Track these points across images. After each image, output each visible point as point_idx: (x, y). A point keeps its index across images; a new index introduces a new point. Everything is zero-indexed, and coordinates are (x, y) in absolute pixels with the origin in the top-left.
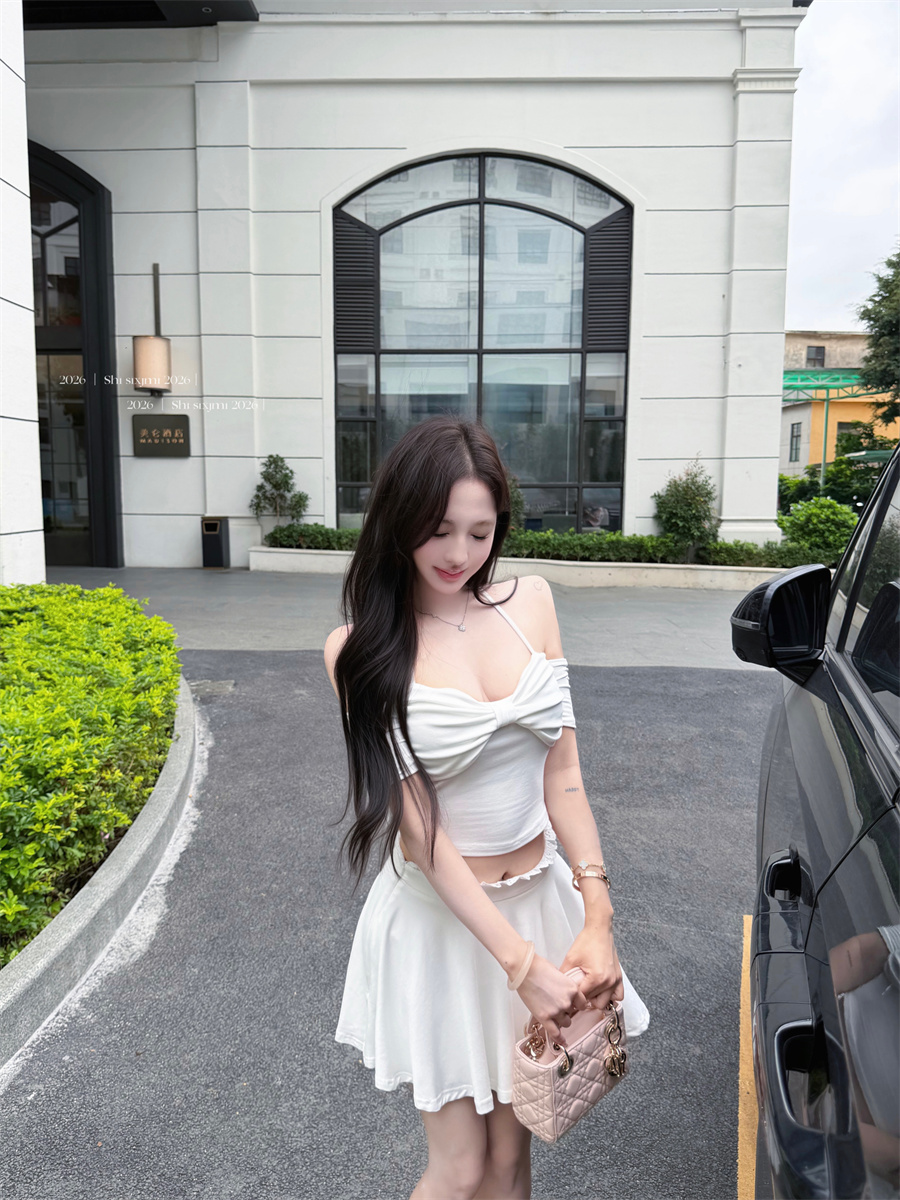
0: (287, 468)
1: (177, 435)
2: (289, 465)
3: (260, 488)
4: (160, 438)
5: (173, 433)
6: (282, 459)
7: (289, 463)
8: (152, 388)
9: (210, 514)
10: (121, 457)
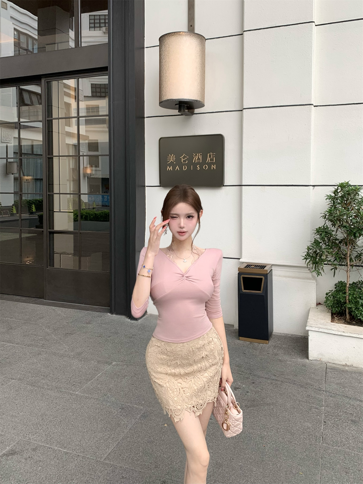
1: (208, 159)
4: (188, 165)
5: (205, 158)
8: (179, 99)
9: (246, 259)
10: (146, 188)
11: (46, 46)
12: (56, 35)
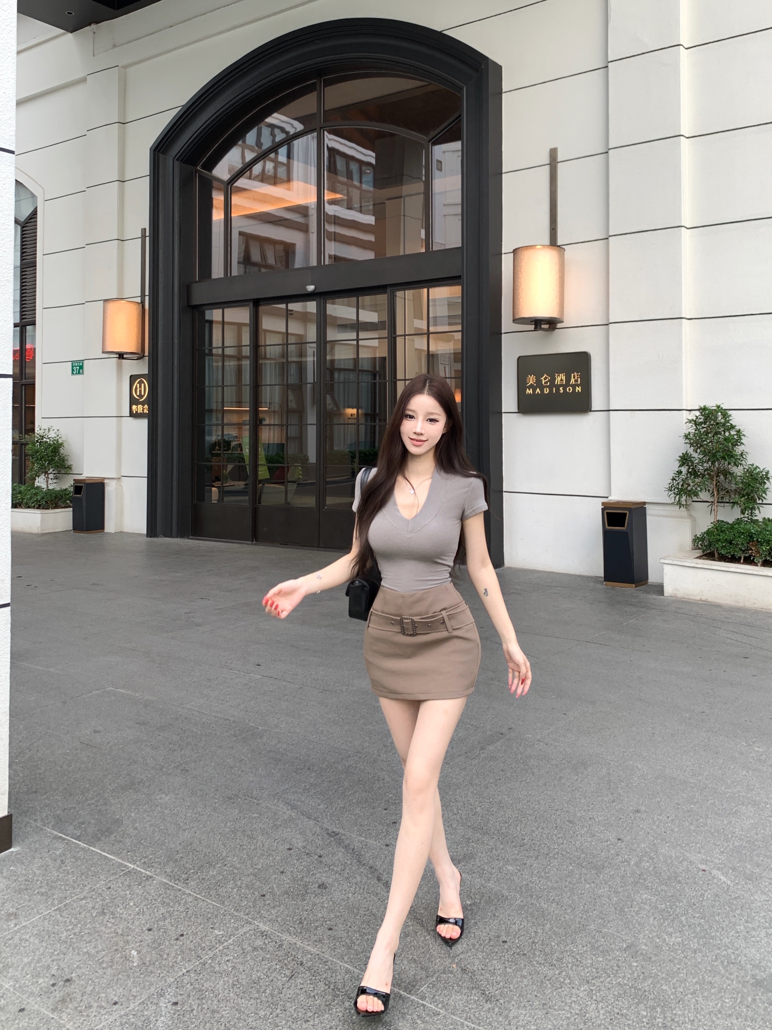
0: (733, 427)
1: (574, 380)
2: (733, 422)
3: (685, 459)
4: (550, 388)
5: (568, 379)
6: (725, 413)
7: (736, 419)
8: (534, 317)
9: (615, 497)
10: (503, 414)
11: (386, 202)
12: (404, 187)
